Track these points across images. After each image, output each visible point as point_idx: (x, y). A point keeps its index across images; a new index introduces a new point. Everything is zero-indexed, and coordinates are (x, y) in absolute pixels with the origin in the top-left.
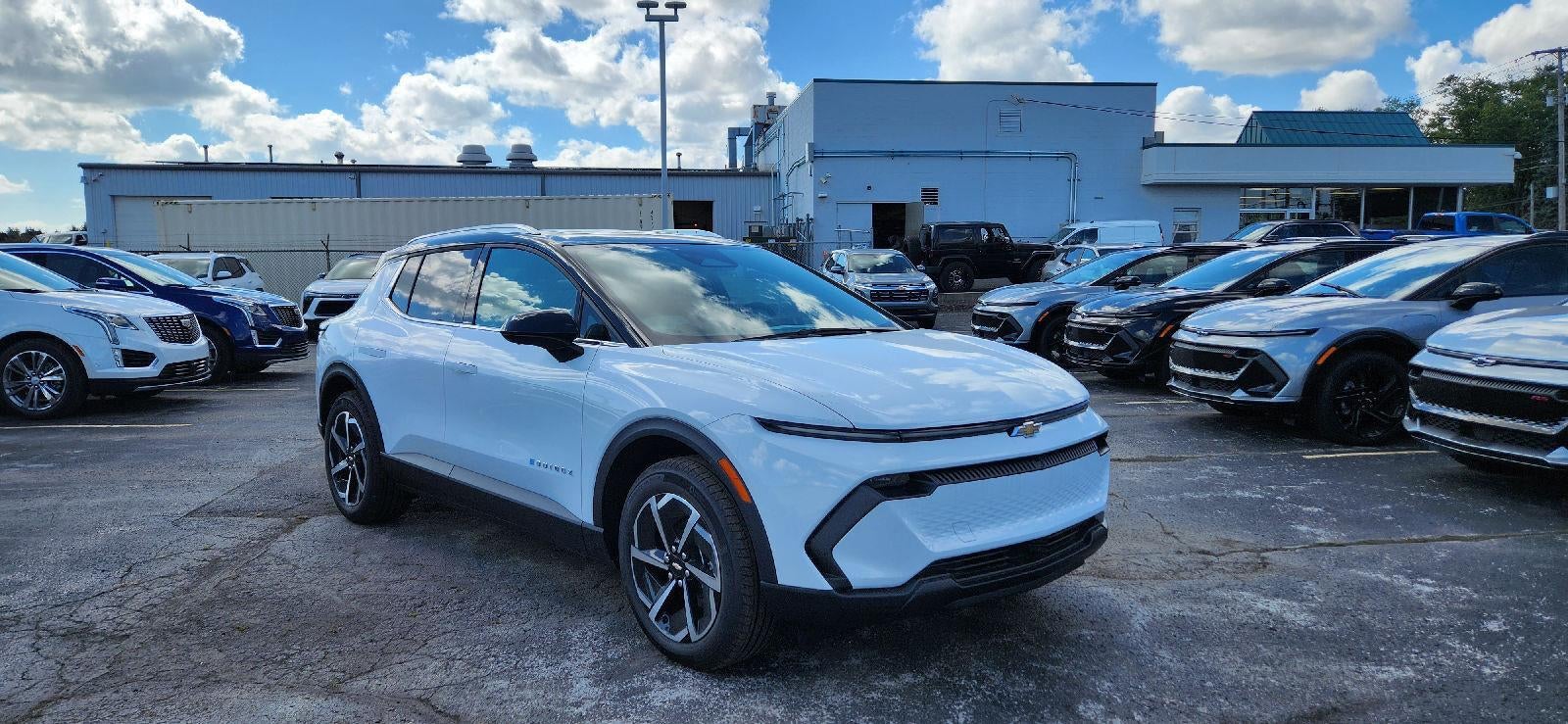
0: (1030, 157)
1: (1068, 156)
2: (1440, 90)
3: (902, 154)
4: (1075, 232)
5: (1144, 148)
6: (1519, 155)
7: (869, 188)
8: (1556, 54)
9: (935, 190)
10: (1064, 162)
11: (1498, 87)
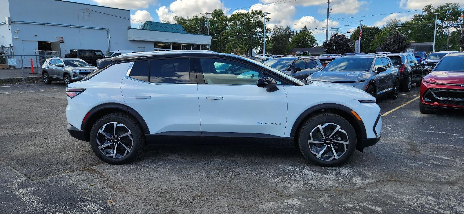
0: (94, 29)
1: (106, 29)
2: (174, 19)
3: (48, 24)
4: (114, 53)
5: (128, 29)
6: (212, 38)
7: (36, 35)
8: (206, 14)
9: (62, 38)
10: (105, 32)
11: (186, 20)
